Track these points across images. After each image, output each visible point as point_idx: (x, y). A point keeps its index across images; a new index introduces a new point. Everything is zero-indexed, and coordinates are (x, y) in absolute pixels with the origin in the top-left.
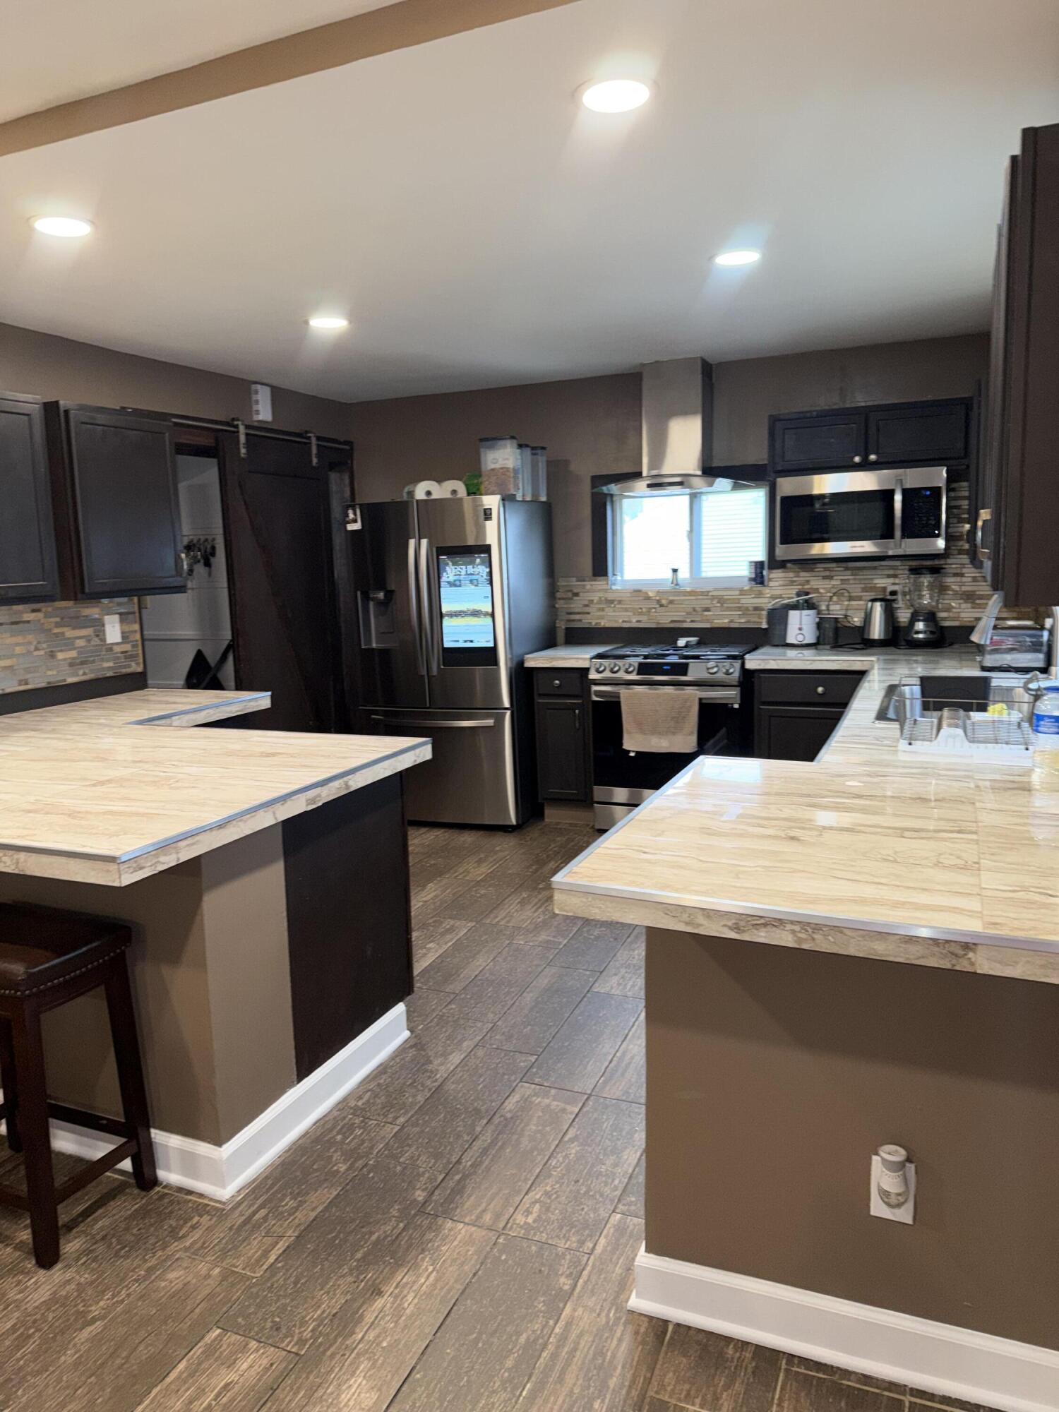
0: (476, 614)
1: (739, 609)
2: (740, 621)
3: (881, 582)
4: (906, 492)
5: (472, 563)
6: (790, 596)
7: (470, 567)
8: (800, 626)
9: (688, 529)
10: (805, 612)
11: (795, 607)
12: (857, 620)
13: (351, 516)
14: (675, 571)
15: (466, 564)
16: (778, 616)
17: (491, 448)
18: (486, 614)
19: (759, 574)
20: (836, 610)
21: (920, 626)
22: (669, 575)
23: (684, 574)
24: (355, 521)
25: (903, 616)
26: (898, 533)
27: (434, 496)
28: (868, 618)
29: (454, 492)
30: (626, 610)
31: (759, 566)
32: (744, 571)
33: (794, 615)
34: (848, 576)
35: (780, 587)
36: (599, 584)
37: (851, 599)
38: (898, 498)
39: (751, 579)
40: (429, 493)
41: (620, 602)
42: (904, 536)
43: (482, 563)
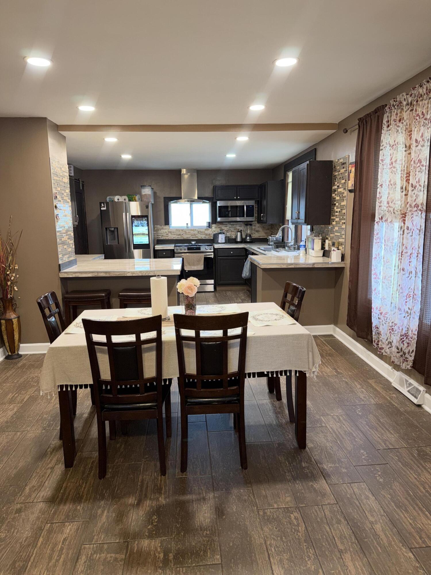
0: (143, 234)
1: (205, 234)
2: (207, 238)
3: (238, 228)
4: (246, 206)
5: (143, 220)
6: (217, 231)
7: (141, 221)
8: (221, 238)
9: (190, 213)
10: (223, 235)
11: (220, 233)
12: (234, 237)
13: (103, 205)
14: (187, 224)
15: (140, 220)
16: (216, 236)
17: (144, 188)
18: (146, 234)
19: (209, 226)
20: (228, 234)
21: (248, 238)
22: (186, 225)
23: (189, 225)
24: (104, 207)
25: (244, 237)
26: (245, 216)
27: (120, 201)
28: (236, 237)
29: (125, 199)
30: (175, 235)
31: (209, 223)
32: (205, 224)
33: (220, 236)
34: (230, 226)
35: (215, 229)
36: (167, 227)
37: (232, 232)
38: (245, 207)
39: (207, 227)
40: (118, 199)
41: (173, 232)
42: (246, 217)
43: (145, 220)
